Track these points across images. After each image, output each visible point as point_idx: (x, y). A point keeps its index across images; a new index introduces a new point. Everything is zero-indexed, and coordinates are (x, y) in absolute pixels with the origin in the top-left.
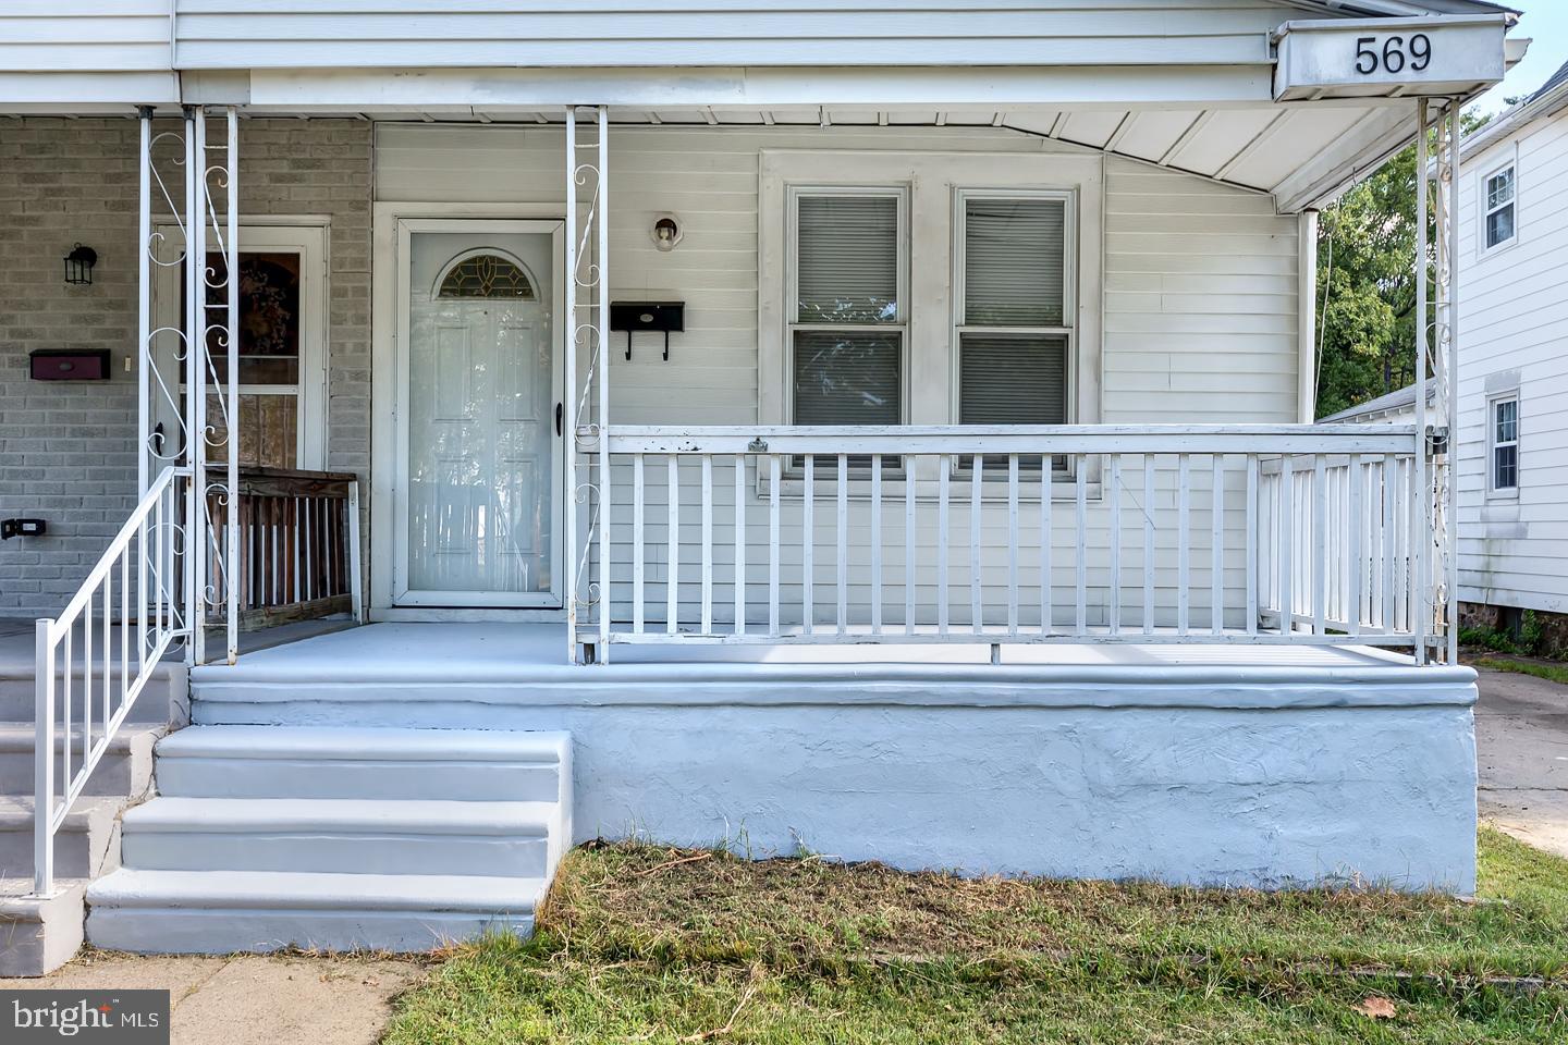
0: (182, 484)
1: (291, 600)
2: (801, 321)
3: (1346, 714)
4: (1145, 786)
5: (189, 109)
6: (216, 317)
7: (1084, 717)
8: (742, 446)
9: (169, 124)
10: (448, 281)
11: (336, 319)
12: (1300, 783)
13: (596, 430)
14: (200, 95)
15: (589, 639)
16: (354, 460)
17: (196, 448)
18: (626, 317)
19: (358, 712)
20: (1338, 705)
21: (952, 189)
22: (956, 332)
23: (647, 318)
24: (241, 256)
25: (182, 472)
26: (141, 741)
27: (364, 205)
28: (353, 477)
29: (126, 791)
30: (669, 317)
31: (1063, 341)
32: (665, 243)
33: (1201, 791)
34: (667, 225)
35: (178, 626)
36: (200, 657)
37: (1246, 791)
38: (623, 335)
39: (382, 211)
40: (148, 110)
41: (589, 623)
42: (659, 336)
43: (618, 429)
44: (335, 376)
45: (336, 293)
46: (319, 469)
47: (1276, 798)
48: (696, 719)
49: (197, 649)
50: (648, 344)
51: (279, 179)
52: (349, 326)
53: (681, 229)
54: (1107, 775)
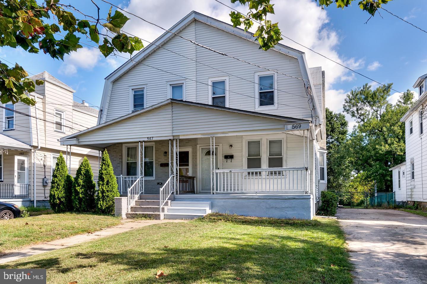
0: (173, 176)
1: (187, 190)
2: (248, 157)
3: (295, 200)
4: (272, 208)
5: (174, 139)
6: (177, 160)
7: (265, 200)
8: (229, 171)
9: (172, 141)
10: (206, 154)
11: (193, 159)
12: (290, 207)
13: (214, 170)
14: (175, 138)
15: (213, 192)
16: (195, 175)
17: (175, 173)
18: (226, 157)
19: (190, 199)
20: (294, 199)
21: (267, 139)
22: (268, 157)
23: (229, 157)
24: (179, 152)
25: (173, 175)
26: (169, 201)
27: (196, 145)
28: (195, 177)
29: (168, 206)
30: (231, 157)
31: (282, 158)
32: (231, 148)
33: (278, 208)
34: (231, 146)
35: (173, 191)
36: (175, 194)
37: (283, 208)
38: (226, 159)
39: (198, 146)
40: (170, 140)
41: (213, 190)
42: (231, 159)
43: (216, 170)
44: (193, 165)
45: (193, 156)
46: (191, 176)
47: (287, 209)
48: (224, 200)
49: (175, 193)
50: (229, 160)
51: (186, 143)
52: (194, 159)
53: (233, 146)
54: (268, 206)
